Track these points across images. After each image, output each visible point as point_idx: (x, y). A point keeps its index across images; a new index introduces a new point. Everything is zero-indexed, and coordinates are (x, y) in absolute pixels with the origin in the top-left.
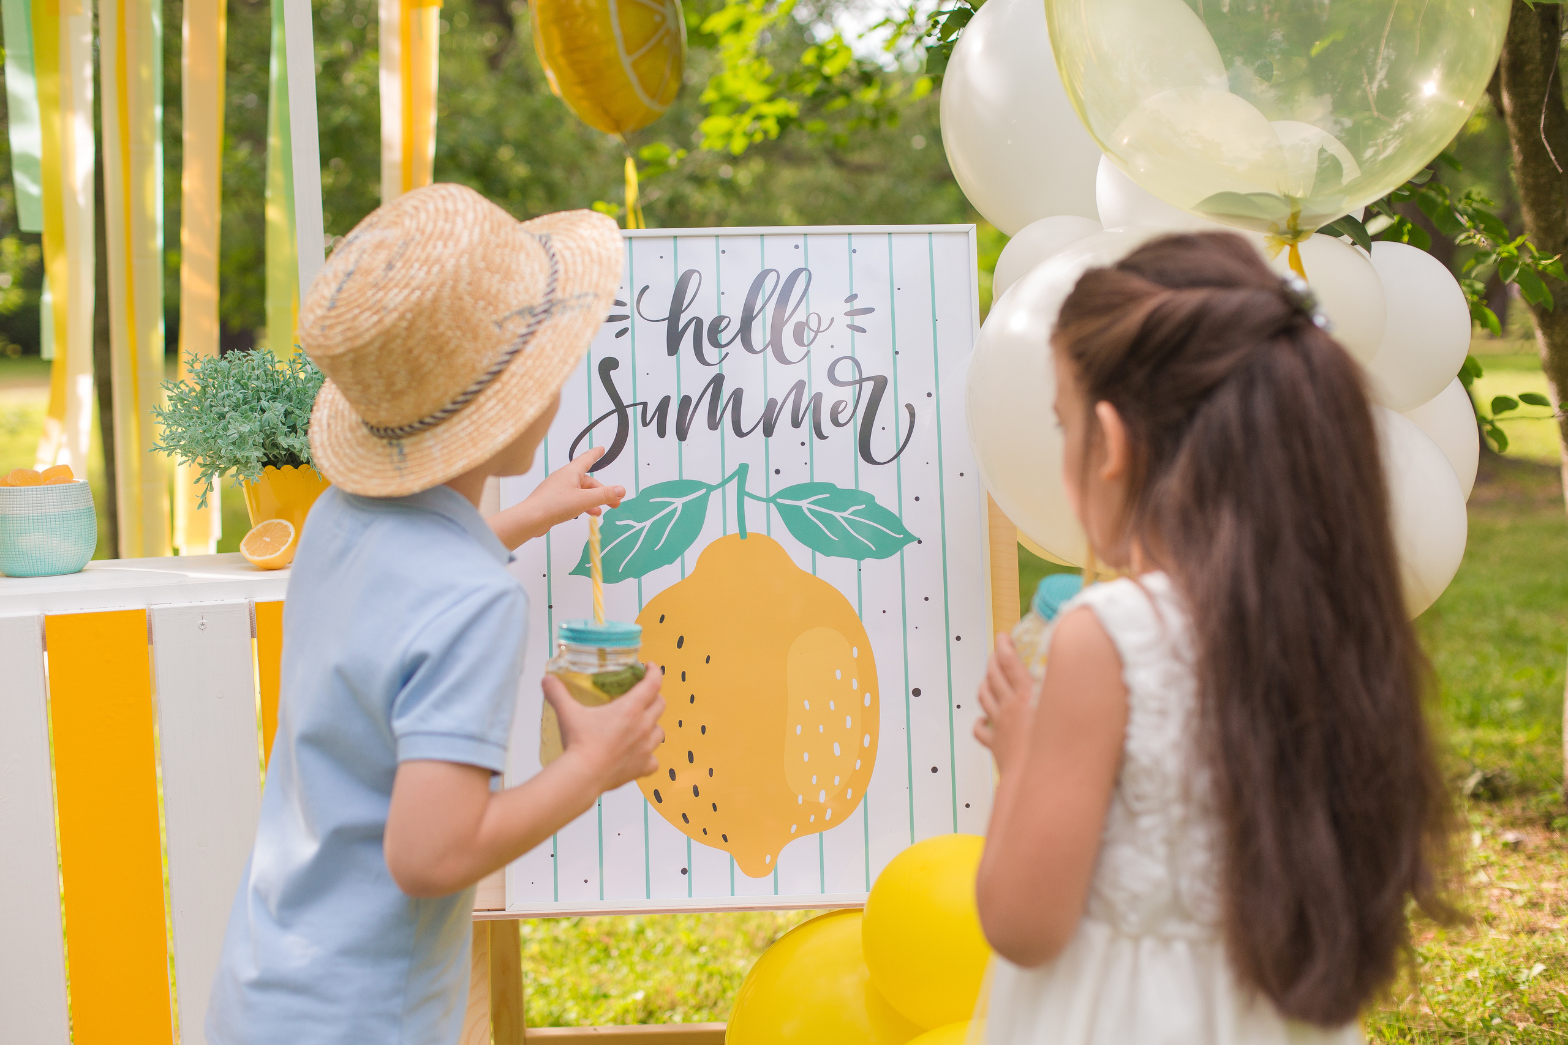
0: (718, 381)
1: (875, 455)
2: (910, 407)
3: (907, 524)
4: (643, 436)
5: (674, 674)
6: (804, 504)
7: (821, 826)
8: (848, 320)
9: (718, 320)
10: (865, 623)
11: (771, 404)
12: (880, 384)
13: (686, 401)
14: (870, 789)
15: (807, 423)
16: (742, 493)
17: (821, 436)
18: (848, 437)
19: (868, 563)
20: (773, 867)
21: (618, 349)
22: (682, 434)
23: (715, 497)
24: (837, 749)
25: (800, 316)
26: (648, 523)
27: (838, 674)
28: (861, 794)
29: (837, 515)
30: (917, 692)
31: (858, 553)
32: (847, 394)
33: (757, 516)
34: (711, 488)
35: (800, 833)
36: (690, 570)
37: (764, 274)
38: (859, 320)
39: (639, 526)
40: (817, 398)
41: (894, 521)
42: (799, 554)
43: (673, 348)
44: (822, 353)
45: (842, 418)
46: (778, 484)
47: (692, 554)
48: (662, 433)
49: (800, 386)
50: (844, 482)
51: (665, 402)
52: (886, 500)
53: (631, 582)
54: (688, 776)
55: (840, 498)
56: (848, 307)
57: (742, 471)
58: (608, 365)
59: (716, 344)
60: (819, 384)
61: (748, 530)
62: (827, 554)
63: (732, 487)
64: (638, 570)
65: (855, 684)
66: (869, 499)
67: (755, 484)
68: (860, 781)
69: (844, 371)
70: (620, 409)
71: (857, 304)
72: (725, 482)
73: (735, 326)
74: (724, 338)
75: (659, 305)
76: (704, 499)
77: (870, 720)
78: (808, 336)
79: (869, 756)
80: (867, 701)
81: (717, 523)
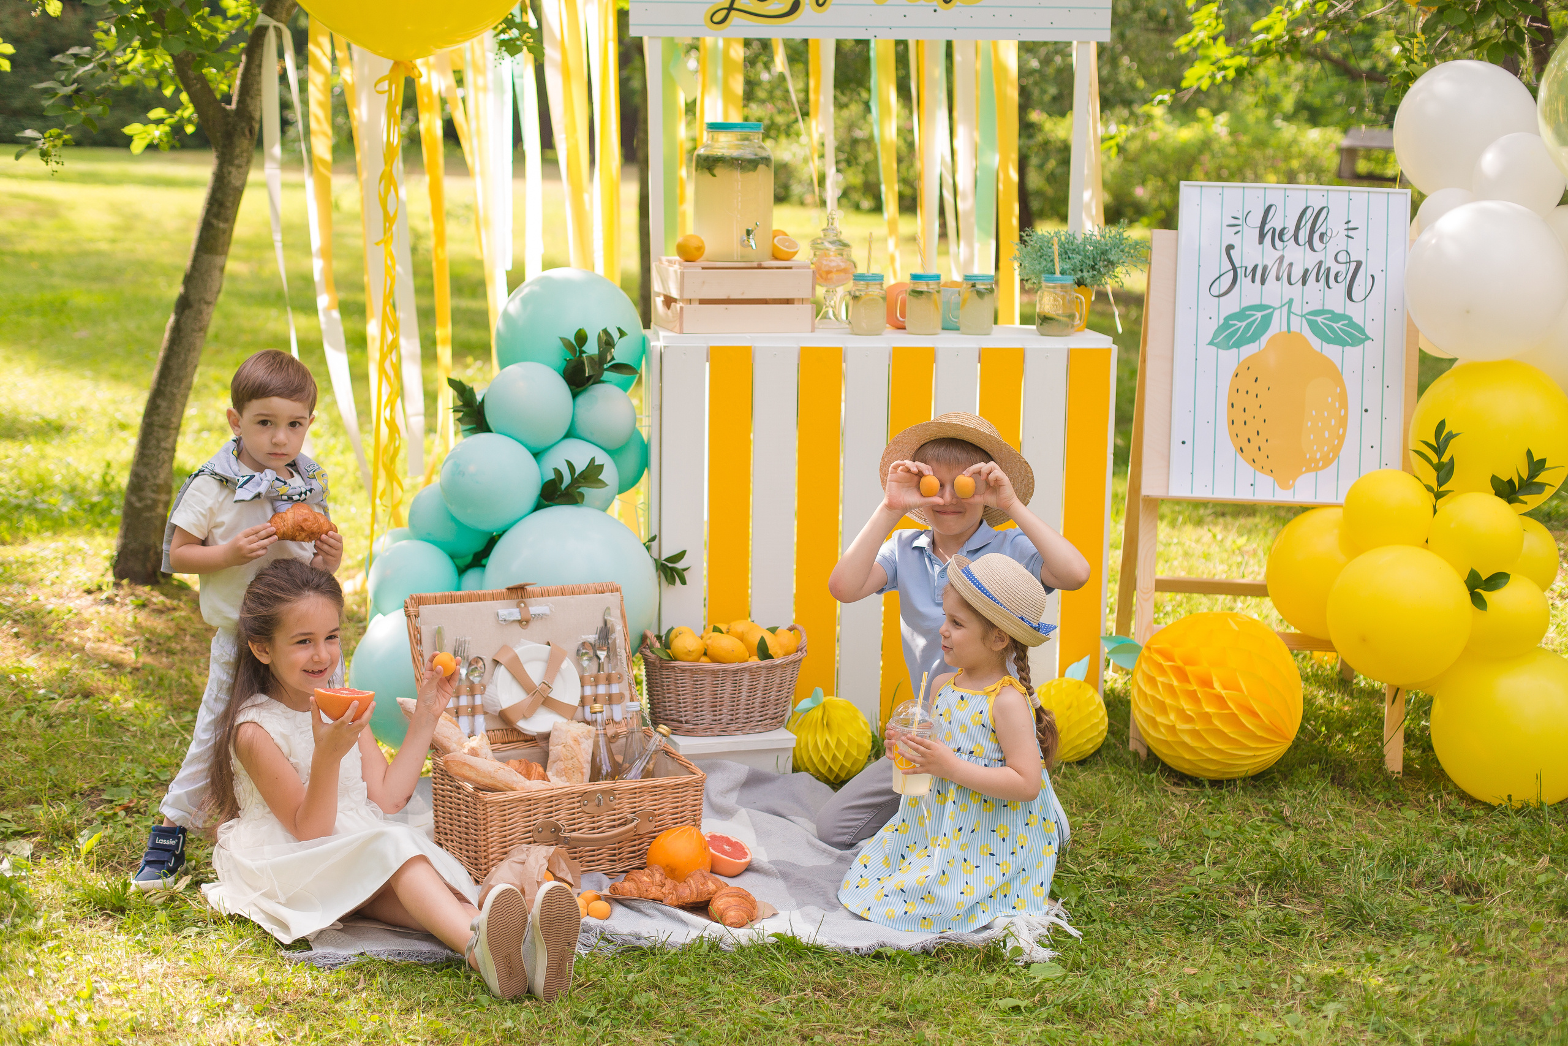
0: (1281, 259)
1: (1354, 297)
2: (1372, 276)
3: (1367, 332)
4: (1244, 282)
5: (1252, 394)
6: (1319, 319)
7: (1317, 469)
8: (1346, 232)
9: (1284, 229)
10: (1344, 377)
11: (1306, 271)
12: (1359, 264)
13: (1265, 268)
14: (1341, 454)
15: (1323, 280)
16: (1289, 312)
17: (1329, 287)
18: (1342, 287)
19: (1347, 348)
20: (1293, 485)
21: (1235, 240)
22: (1263, 282)
23: (1277, 314)
24: (1327, 434)
25: (1322, 230)
26: (1244, 324)
27: (1330, 400)
28: (1337, 455)
29: (1334, 325)
30: (1366, 411)
31: (1343, 343)
32: (1342, 268)
33: (1297, 324)
34: (1275, 309)
35: (1306, 472)
36: (1263, 346)
37: (1307, 208)
38: (1351, 233)
39: (1239, 324)
40: (1328, 270)
41: (1362, 330)
42: (1315, 342)
43: (1261, 242)
44: (1332, 248)
45: (1339, 279)
46: (1307, 309)
47: (1265, 339)
48: (1253, 281)
49: (1320, 263)
50: (1339, 310)
51: (1256, 267)
52: (1358, 320)
53: (1235, 350)
54: (1256, 441)
55: (1336, 317)
56: (1346, 226)
57: (1291, 302)
58: (1230, 248)
59: (1281, 240)
60: (1330, 262)
61: (1292, 329)
62: (1328, 343)
63: (1285, 308)
64: (1238, 345)
65: (1337, 405)
66: (1350, 319)
67: (1296, 308)
68: (1336, 450)
69: (1342, 257)
70: (1234, 269)
71: (1351, 225)
72: (1282, 306)
73: (1292, 232)
74: (1285, 238)
75: (1256, 220)
76: (1271, 314)
77: (1343, 422)
78: (1325, 239)
79: (1341, 439)
80: (1342, 413)
81: (1277, 325)
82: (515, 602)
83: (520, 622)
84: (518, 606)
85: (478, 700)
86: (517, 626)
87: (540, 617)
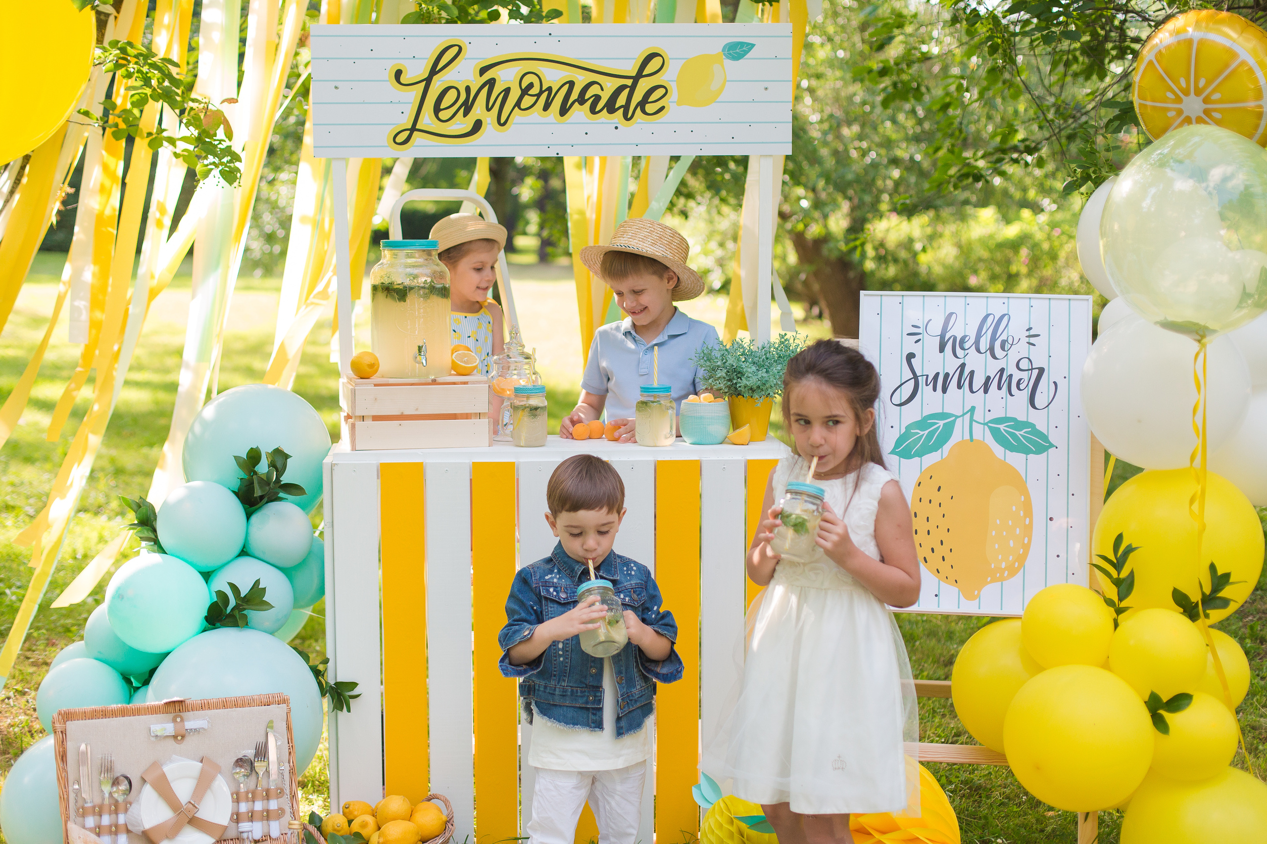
0: (963, 366)
1: (1037, 405)
2: (1055, 383)
3: (1051, 439)
4: (926, 391)
5: (935, 503)
6: (1002, 427)
7: (1002, 579)
8: (1027, 340)
9: (965, 336)
10: (1028, 485)
11: (988, 378)
12: (1041, 371)
13: (947, 375)
14: (1027, 563)
15: (1005, 388)
16: (972, 420)
17: (1011, 395)
18: (1025, 395)
19: (1031, 456)
20: (978, 596)
21: (916, 349)
22: (944, 390)
23: (959, 421)
24: (1012, 543)
25: (1004, 337)
26: (926, 432)
27: (1014, 508)
28: (1022, 565)
29: (1017, 433)
30: (1051, 519)
31: (1027, 451)
32: (1025, 375)
33: (978, 429)
34: (957, 417)
35: (992, 581)
36: (945, 455)
37: (988, 316)
38: (1032, 340)
39: (922, 433)
40: (1011, 376)
41: (1045, 437)
42: (998, 450)
43: (942, 350)
44: (1014, 354)
45: (1022, 387)
46: (990, 417)
47: (947, 447)
48: (935, 389)
49: (1002, 371)
50: (1022, 417)
51: (937, 375)
52: (1041, 427)
53: (917, 459)
54: (940, 551)
55: (1019, 425)
56: (1027, 333)
57: (973, 409)
58: (910, 356)
59: (962, 348)
60: (1011, 369)
61: (974, 438)
62: (1012, 451)
63: (968, 416)
64: (920, 454)
65: (1022, 513)
66: (1032, 426)
67: (978, 416)
68: (1022, 559)
69: (1024, 364)
70: (915, 377)
71: (1032, 332)
72: (964, 414)
73: (972, 340)
74: (966, 346)
75: (936, 328)
76: (954, 422)
77: (1028, 530)
78: (1007, 346)
79: (1027, 547)
80: (1027, 522)
81: (958, 434)
82: (171, 716)
83: (175, 737)
84: (174, 720)
85: (122, 819)
86: (171, 742)
87: (196, 731)
